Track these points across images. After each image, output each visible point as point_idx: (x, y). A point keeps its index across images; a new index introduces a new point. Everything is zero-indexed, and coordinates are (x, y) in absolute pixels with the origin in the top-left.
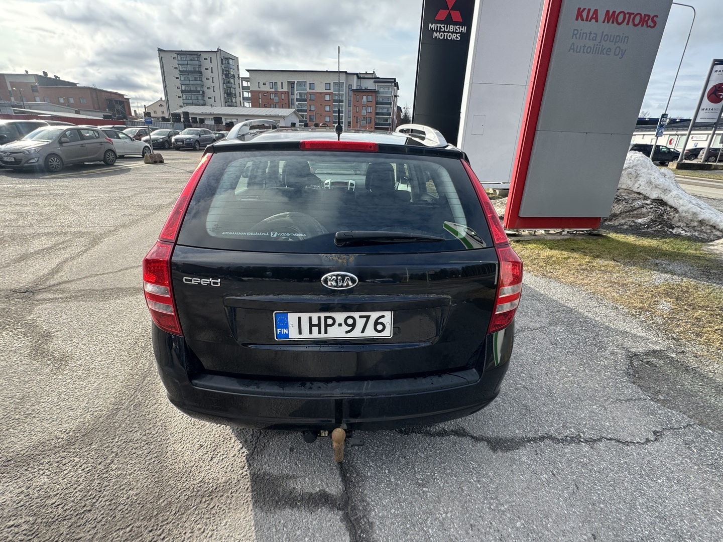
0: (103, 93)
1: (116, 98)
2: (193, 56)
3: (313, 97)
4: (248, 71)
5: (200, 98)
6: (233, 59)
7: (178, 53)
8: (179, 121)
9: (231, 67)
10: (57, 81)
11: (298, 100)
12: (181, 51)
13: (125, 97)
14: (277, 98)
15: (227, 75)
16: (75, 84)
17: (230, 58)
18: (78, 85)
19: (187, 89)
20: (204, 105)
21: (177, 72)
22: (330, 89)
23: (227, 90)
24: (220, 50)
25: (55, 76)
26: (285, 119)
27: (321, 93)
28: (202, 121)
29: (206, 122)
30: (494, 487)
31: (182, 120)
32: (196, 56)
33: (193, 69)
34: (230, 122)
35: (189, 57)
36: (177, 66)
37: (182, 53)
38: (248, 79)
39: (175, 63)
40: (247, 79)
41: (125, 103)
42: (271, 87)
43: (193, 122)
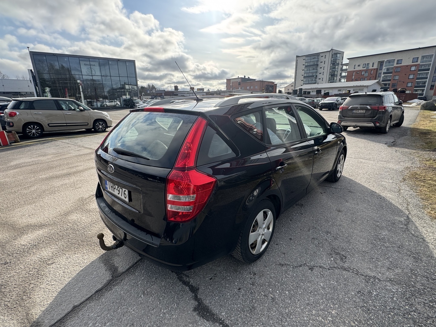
0: (265, 83)
1: (271, 84)
2: (315, 56)
3: (399, 70)
4: (348, 59)
5: (314, 80)
6: (340, 54)
7: (307, 56)
8: (296, 93)
9: (338, 58)
10: (249, 79)
11: (384, 73)
12: (309, 55)
13: (275, 83)
14: (367, 74)
15: (333, 64)
16: (255, 80)
17: (338, 53)
18: (256, 80)
19: (308, 75)
20: (315, 83)
21: (304, 66)
22: (417, 62)
23: (332, 73)
24: (333, 49)
25: (248, 77)
26: (368, 87)
27: (407, 66)
28: (309, 93)
29: (311, 93)
30: (166, 322)
31: (298, 93)
32: (317, 56)
33: (313, 64)
34: (327, 92)
35: (312, 57)
36: (304, 63)
37: (309, 56)
38: (348, 64)
39: (304, 62)
40: (346, 65)
41: (274, 87)
42: (364, 67)
43: (304, 94)
